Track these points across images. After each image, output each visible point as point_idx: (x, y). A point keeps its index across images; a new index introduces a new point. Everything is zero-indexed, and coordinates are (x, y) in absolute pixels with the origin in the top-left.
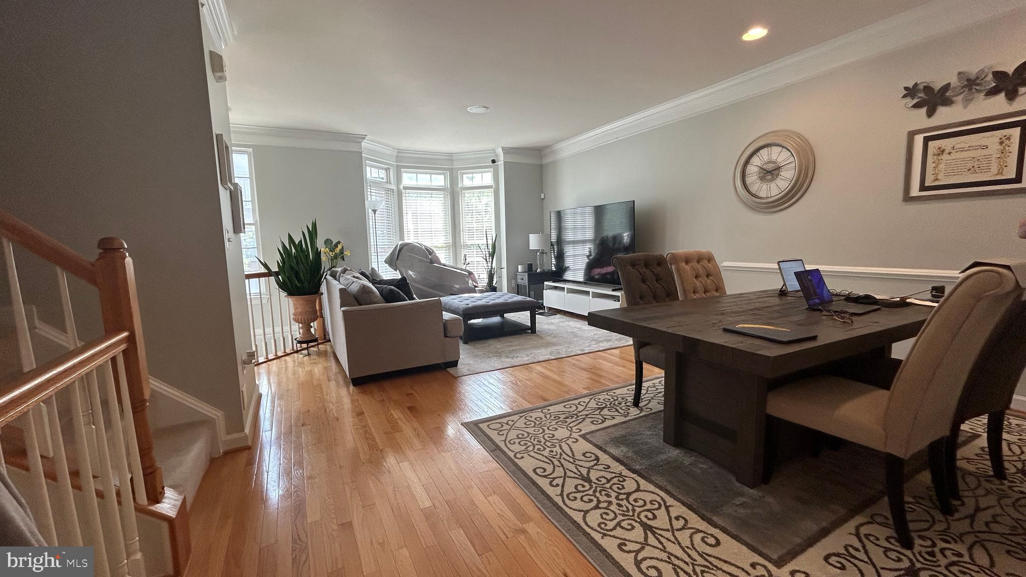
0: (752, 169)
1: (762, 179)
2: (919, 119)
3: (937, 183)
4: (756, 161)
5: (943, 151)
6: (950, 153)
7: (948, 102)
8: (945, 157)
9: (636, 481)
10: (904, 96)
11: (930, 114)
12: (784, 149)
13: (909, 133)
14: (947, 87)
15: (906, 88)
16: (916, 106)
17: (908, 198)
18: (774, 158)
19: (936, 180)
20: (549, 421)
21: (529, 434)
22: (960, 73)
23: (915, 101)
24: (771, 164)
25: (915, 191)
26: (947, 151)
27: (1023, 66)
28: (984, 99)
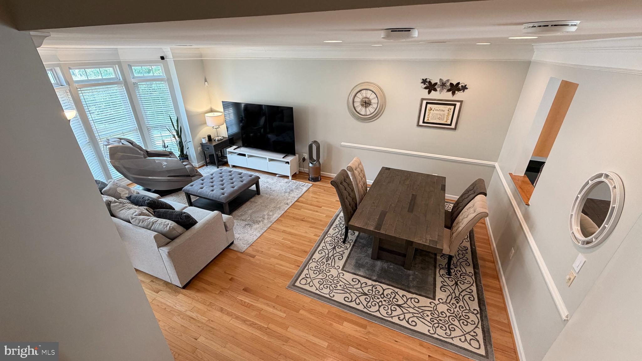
1: (362, 105)
3: (428, 121)
4: (359, 95)
5: (431, 109)
6: (433, 111)
7: (435, 90)
9: (380, 286)
10: (422, 83)
11: (429, 92)
12: (373, 93)
13: (422, 98)
14: (436, 84)
15: (423, 80)
16: (426, 88)
17: (418, 125)
18: (368, 96)
19: (428, 120)
20: (322, 267)
21: (322, 279)
22: (440, 79)
23: (425, 86)
24: (367, 99)
25: (421, 123)
26: (432, 110)
27: (458, 84)
28: (446, 92)
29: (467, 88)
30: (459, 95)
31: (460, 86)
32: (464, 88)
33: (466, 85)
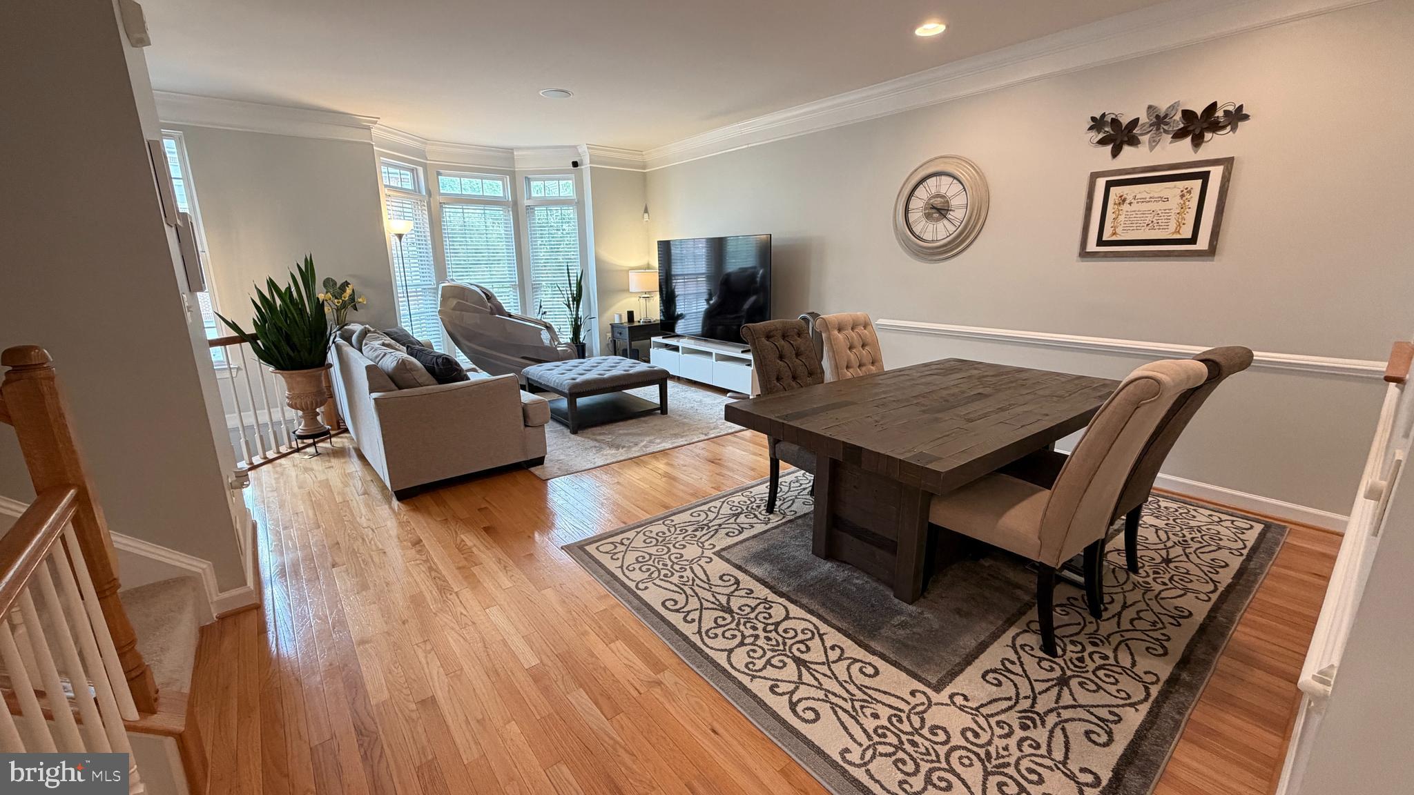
0: (917, 204)
1: (928, 216)
2: (1102, 158)
3: (1113, 238)
5: (1124, 201)
6: (1130, 204)
7: (1134, 141)
8: (1125, 207)
9: (784, 606)
10: (1091, 128)
11: (1115, 153)
13: (1091, 174)
14: (1135, 122)
15: (1093, 119)
16: (1102, 142)
17: (1084, 254)
18: (943, 191)
20: (674, 536)
21: (650, 555)
22: (1150, 107)
23: (1101, 136)
24: (939, 199)
25: (1092, 246)
26: (1128, 201)
27: (1213, 107)
28: (1171, 143)
29: (1246, 117)
30: (1217, 144)
31: (1220, 113)
32: (1237, 116)
33: (1241, 107)
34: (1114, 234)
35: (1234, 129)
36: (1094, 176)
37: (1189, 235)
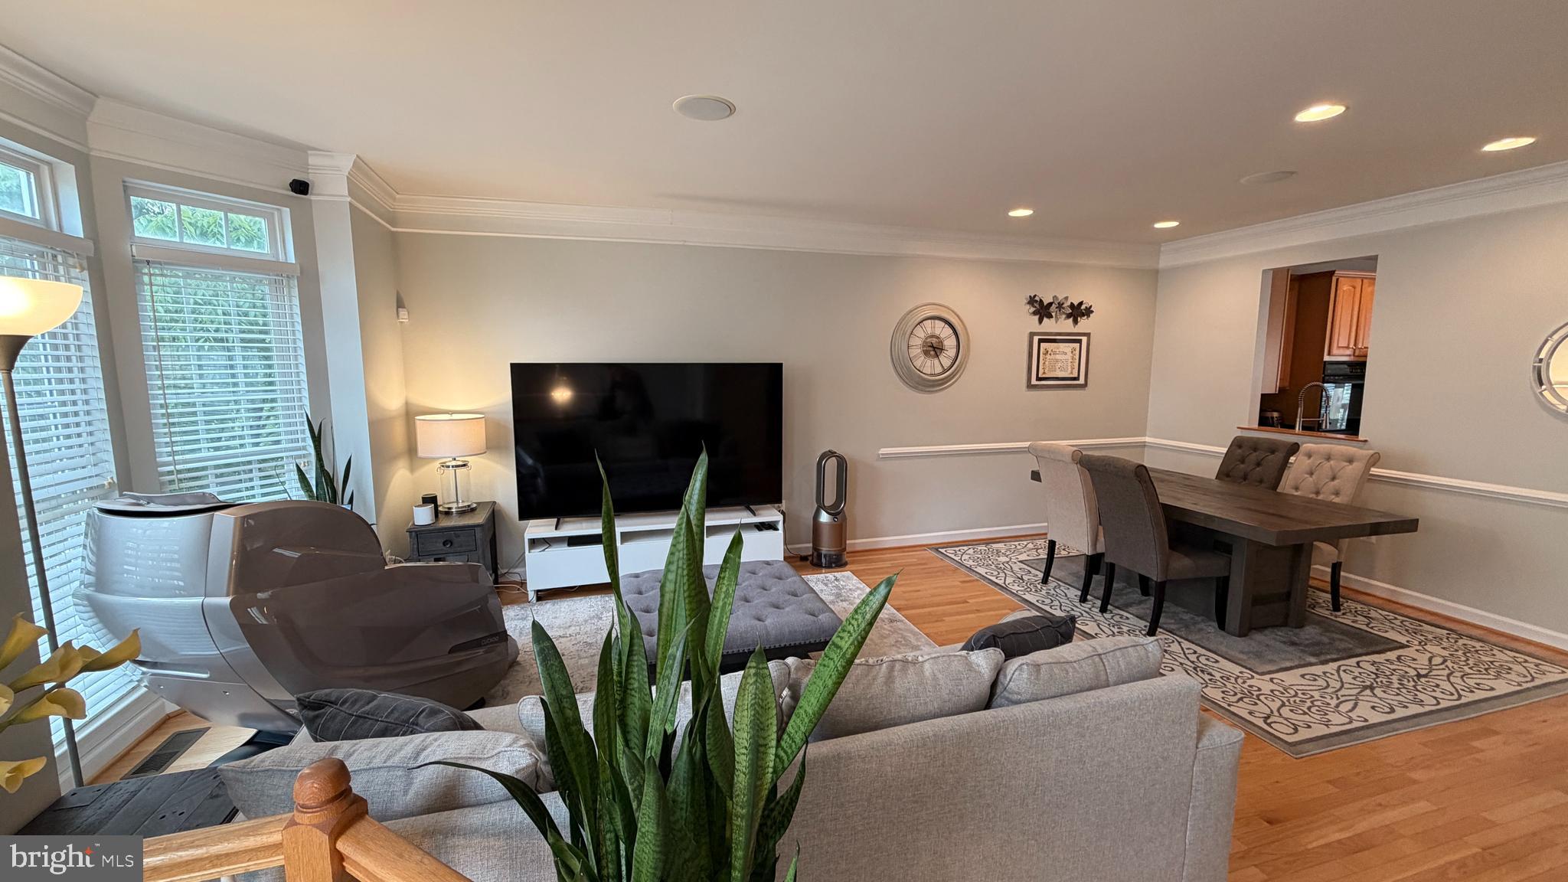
1: (926, 353)
2: (1032, 323)
3: (1044, 376)
4: (919, 331)
6: (1051, 355)
7: (1049, 316)
8: (1048, 356)
10: (1028, 303)
11: (1041, 321)
12: (946, 326)
13: (1031, 333)
14: (1049, 305)
15: (1030, 297)
16: (1034, 313)
17: (1030, 386)
18: (937, 332)
22: (1056, 296)
23: (1034, 309)
25: (1034, 381)
26: (1049, 353)
27: (1081, 303)
28: (1065, 319)
29: (1092, 312)
30: (1084, 324)
31: (1083, 307)
32: (1088, 312)
33: (1091, 306)
34: (1044, 373)
35: (1089, 316)
36: (1032, 335)
37: (1076, 375)
